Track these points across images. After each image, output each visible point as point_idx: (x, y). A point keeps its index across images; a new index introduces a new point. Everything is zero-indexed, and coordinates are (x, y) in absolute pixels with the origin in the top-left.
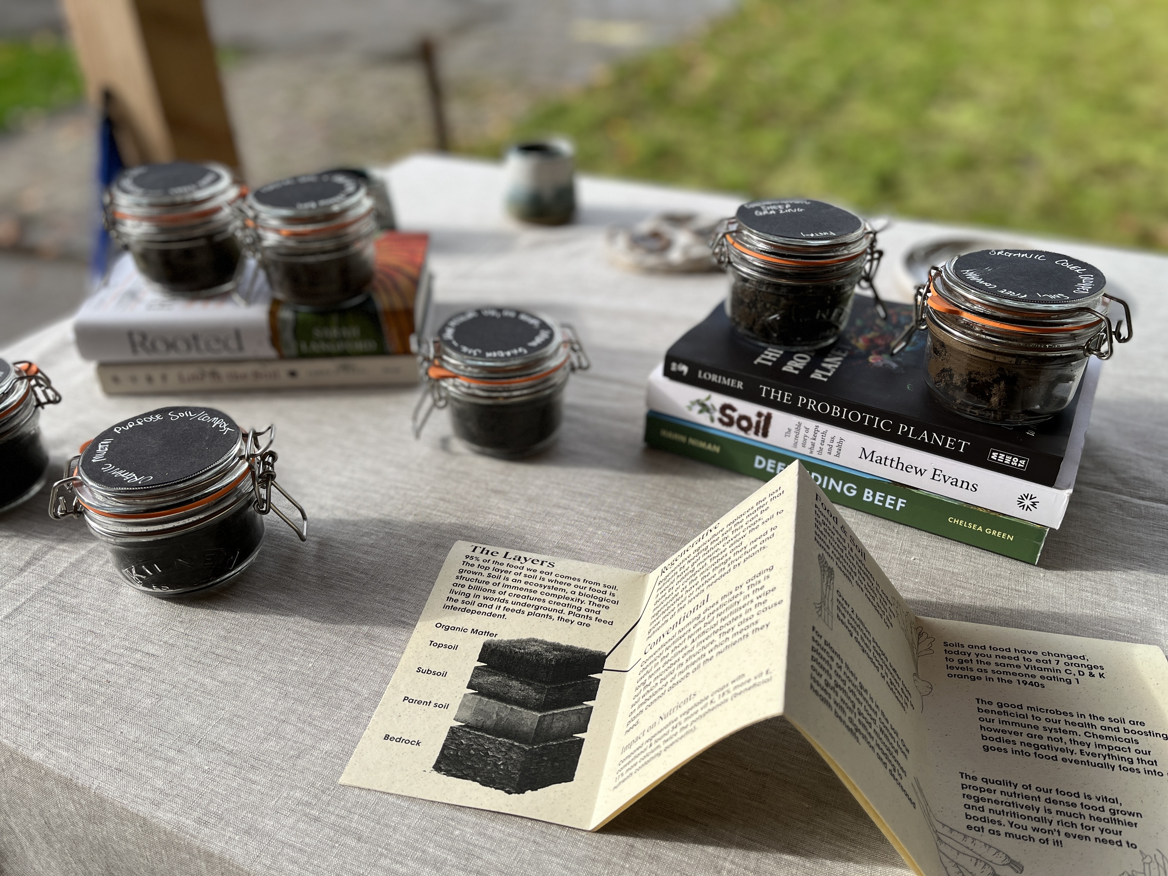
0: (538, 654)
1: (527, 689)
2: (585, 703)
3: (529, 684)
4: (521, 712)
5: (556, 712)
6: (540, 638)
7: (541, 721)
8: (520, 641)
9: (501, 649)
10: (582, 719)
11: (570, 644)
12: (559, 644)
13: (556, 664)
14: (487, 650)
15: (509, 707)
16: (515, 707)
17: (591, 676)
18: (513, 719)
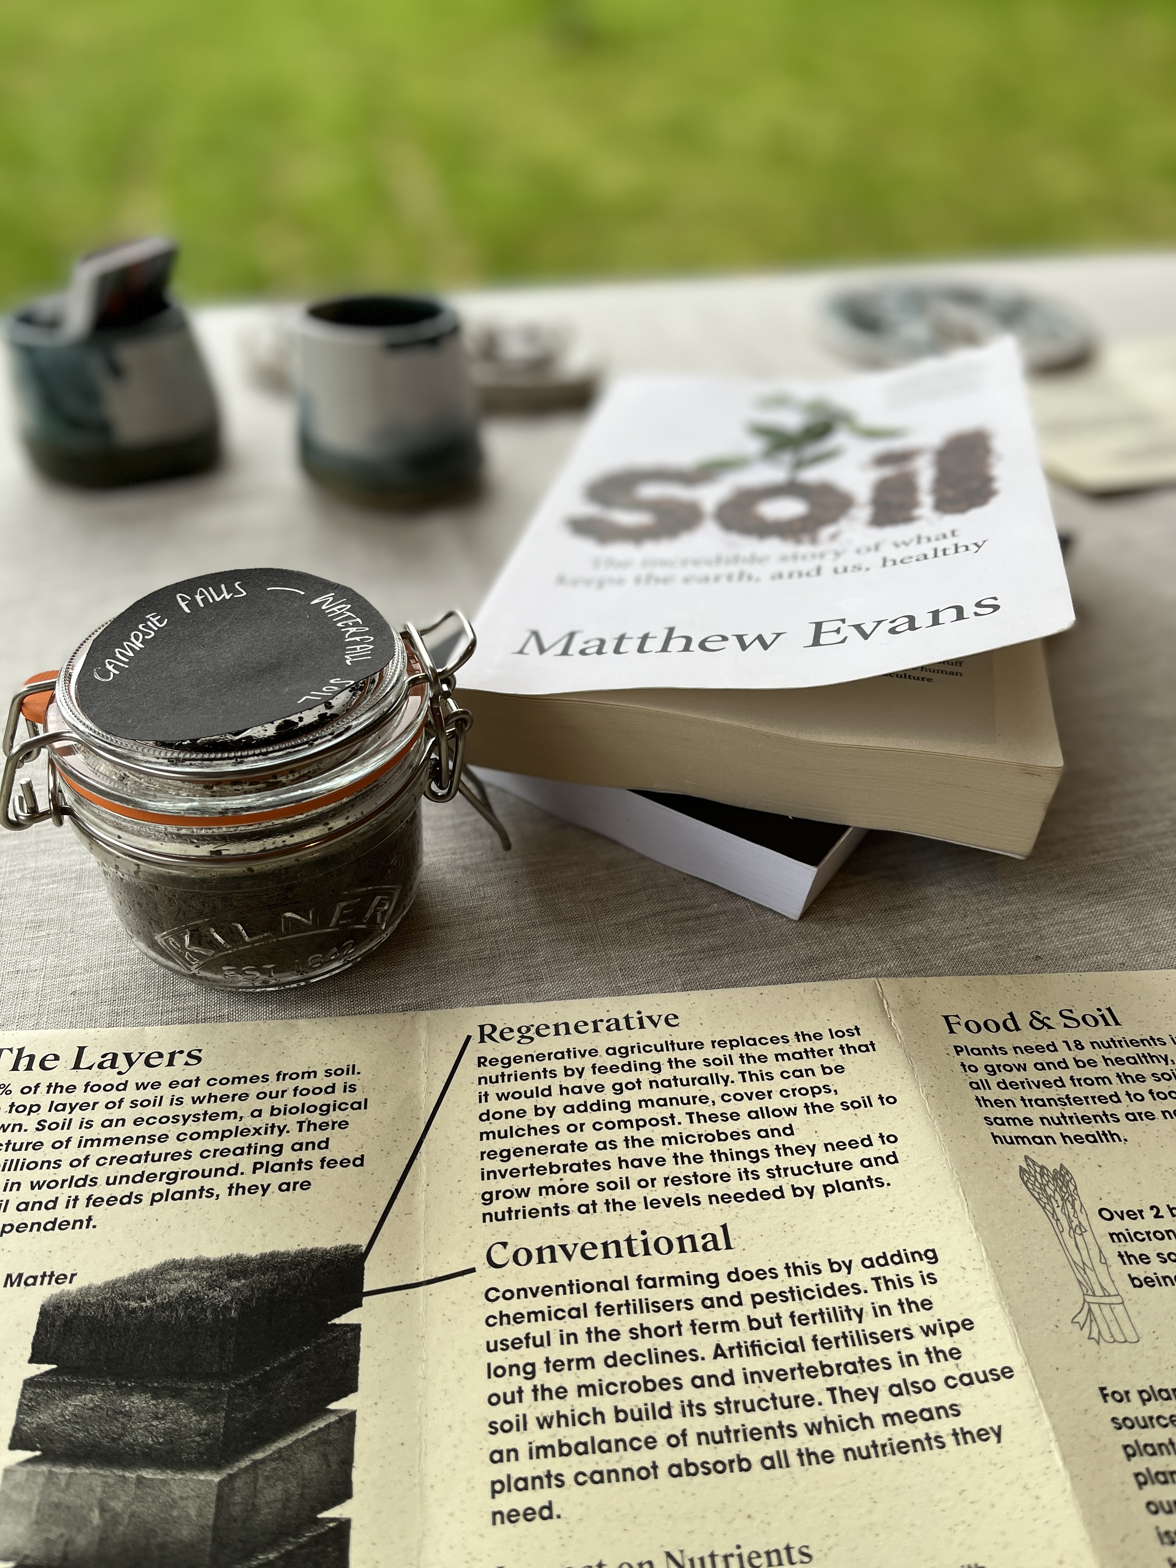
0: (189, 1300)
1: (173, 1411)
2: (333, 1406)
3: (177, 1394)
4: (164, 1482)
5: (259, 1456)
6: (189, 1255)
7: (224, 1490)
8: (139, 1279)
9: (91, 1312)
10: (333, 1459)
11: (268, 1250)
12: (240, 1257)
13: (241, 1314)
14: (53, 1325)
15: (130, 1475)
16: (148, 1474)
17: (337, 1321)
18: (148, 1510)
